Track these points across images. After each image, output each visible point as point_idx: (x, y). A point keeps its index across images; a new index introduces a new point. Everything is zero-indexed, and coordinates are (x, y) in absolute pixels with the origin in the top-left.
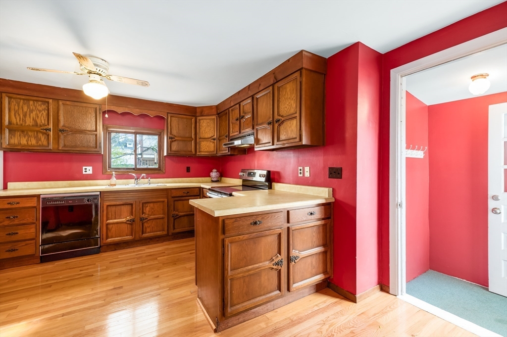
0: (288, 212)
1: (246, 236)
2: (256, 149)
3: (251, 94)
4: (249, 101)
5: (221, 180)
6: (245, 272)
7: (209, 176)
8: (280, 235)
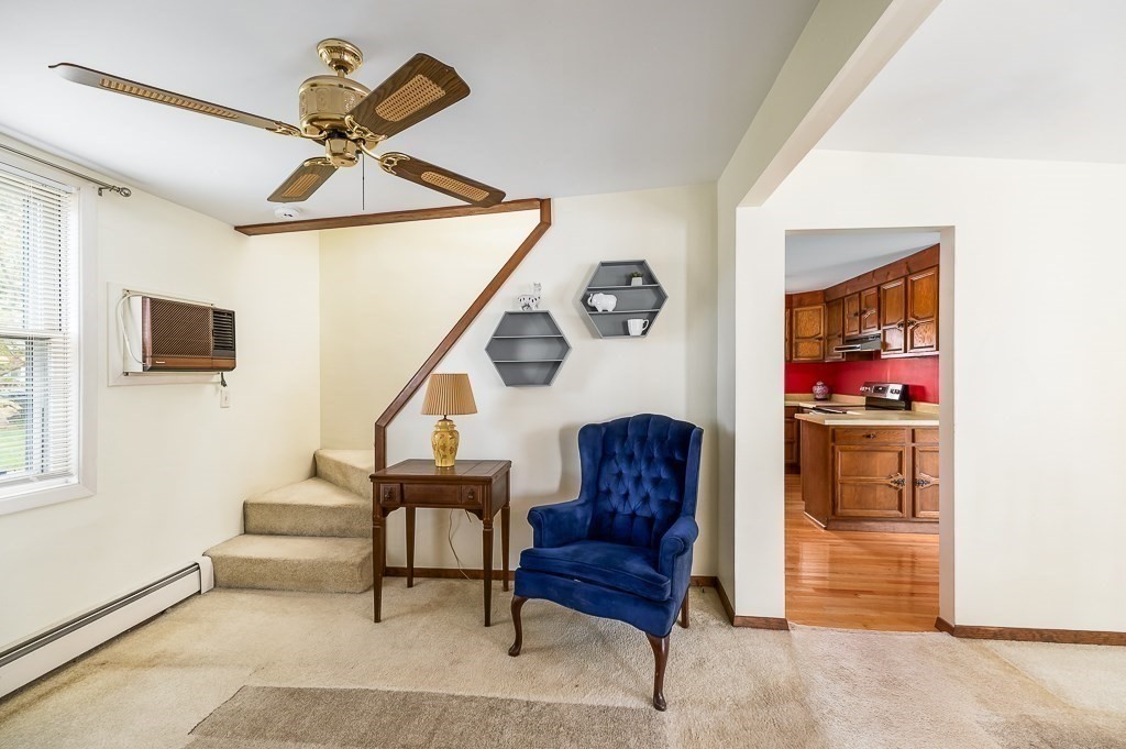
0: (913, 431)
1: (858, 448)
2: (883, 357)
3: (875, 283)
4: (874, 291)
5: (831, 397)
6: (857, 480)
7: (812, 392)
8: (901, 454)
